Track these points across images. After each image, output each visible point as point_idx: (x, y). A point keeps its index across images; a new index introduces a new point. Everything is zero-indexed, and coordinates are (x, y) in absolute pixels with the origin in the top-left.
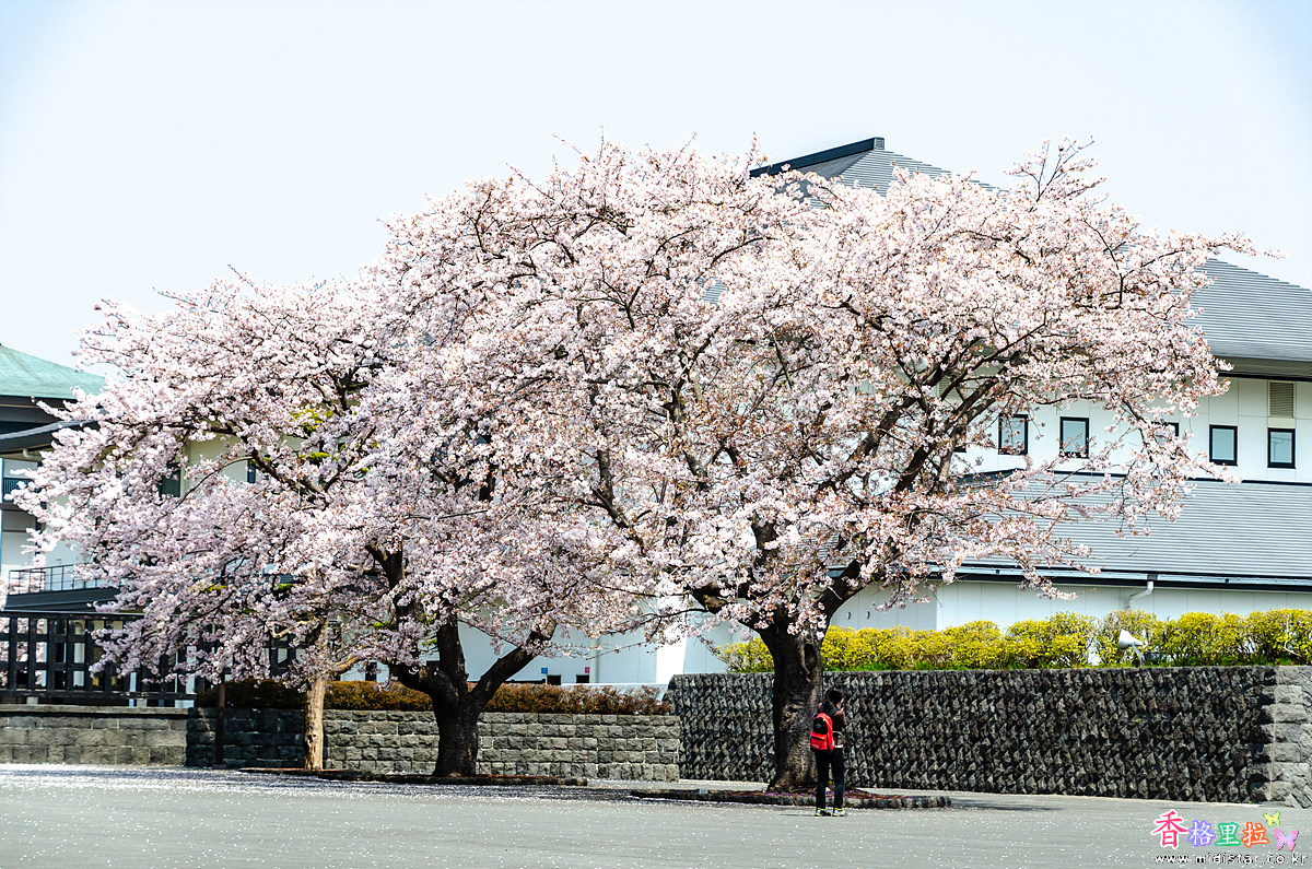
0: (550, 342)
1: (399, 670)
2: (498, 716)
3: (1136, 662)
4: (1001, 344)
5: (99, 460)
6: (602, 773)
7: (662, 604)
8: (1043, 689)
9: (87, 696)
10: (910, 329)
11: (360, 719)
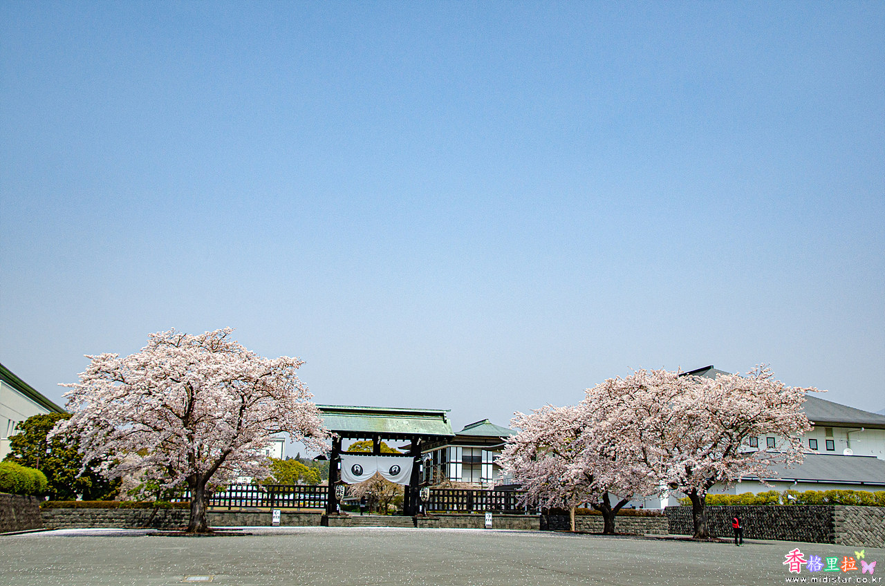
0: (629, 419)
1: (593, 505)
2: (620, 517)
3: (793, 504)
4: (749, 418)
5: (516, 452)
6: (648, 533)
7: (661, 487)
8: (767, 511)
9: (514, 512)
10: (724, 415)
11: (584, 518)
